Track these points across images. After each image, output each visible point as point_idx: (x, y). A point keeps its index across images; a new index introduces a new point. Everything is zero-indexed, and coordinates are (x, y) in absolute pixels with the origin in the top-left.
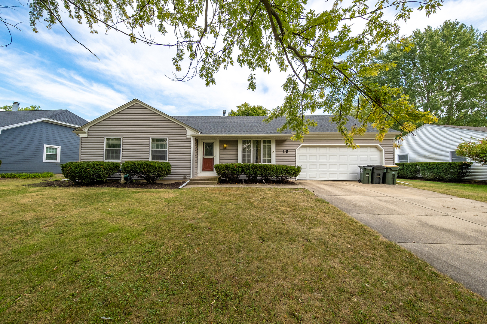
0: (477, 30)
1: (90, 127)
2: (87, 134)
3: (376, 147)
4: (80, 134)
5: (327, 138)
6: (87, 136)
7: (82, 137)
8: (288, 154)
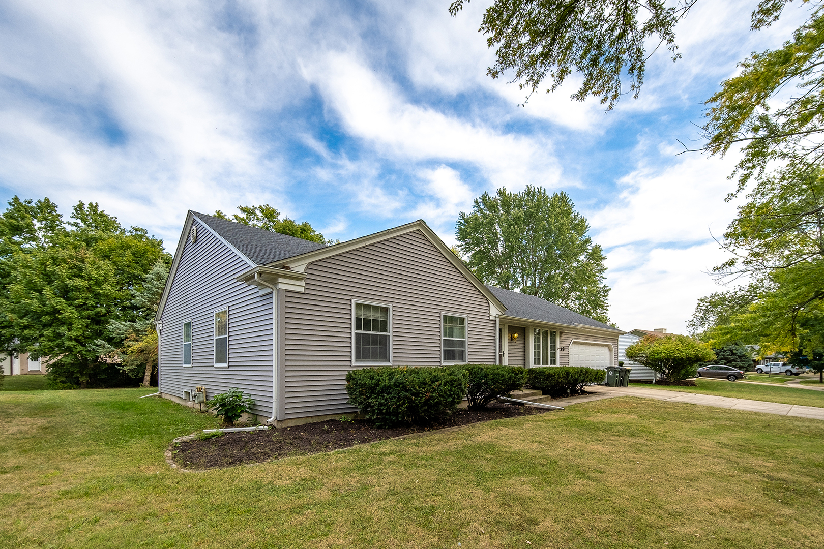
0: (571, 200)
1: (312, 263)
2: (303, 283)
3: (608, 346)
4: (280, 280)
5: (588, 333)
6: (302, 290)
7: (287, 291)
8: (564, 352)
